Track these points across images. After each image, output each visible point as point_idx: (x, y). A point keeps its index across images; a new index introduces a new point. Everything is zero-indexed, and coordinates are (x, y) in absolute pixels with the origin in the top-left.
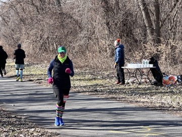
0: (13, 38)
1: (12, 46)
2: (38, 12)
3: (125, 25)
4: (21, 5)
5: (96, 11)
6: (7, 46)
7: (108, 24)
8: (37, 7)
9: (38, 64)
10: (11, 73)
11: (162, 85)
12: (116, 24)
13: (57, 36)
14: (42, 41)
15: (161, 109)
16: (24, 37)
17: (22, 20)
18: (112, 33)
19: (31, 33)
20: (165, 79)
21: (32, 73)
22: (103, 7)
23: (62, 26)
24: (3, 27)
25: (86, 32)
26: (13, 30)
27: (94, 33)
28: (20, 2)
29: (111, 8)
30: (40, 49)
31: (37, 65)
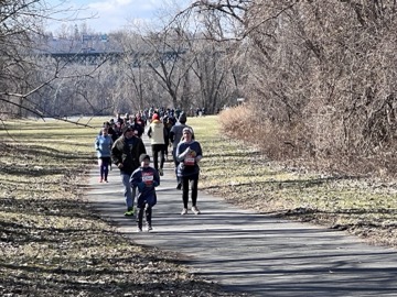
0: (285, 99)
1: (281, 123)
2: (362, 21)
6: (268, 122)
9: (359, 178)
10: (277, 203)
14: (371, 110)
19: (339, 85)
24: (255, 67)
26: (285, 76)
30: (365, 131)
31: (356, 182)
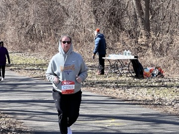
7: (95, 12)
12: (103, 13)
23: (49, 13)
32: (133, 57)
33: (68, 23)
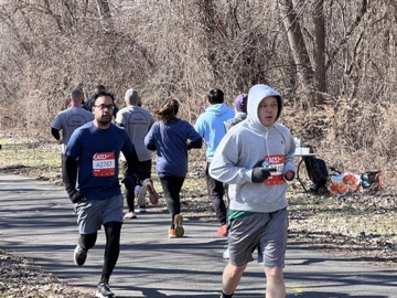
3: (249, 60)
4: (23, 13)
5: (186, 28)
7: (212, 58)
8: (58, 18)
11: (327, 194)
12: (230, 59)
13: (101, 81)
15: (325, 247)
16: (28, 82)
17: (26, 47)
18: (221, 78)
20: (336, 180)
21: (46, 162)
22: (203, 21)
23: (113, 60)
25: (164, 75)
27: (181, 77)
28: (21, 7)
29: (220, 23)
32: (306, 152)
33: (155, 81)
